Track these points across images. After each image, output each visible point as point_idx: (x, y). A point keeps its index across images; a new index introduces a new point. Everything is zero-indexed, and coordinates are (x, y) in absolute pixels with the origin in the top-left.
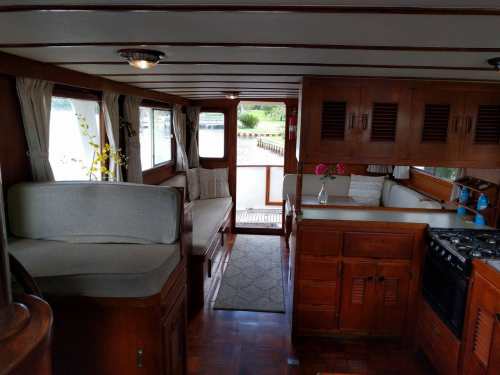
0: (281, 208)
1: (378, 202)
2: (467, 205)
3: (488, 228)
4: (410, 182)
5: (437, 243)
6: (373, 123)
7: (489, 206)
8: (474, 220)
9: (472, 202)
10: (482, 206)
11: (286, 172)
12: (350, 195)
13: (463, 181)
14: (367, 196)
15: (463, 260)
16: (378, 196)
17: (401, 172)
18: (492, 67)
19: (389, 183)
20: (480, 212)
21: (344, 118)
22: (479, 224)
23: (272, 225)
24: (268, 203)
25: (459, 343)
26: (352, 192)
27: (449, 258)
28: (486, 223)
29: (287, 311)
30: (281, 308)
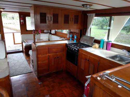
0: (21, 44)
1: (48, 40)
2: (72, 38)
3: (77, 42)
4: (56, 34)
5: (70, 47)
6: (53, 19)
7: (77, 37)
8: (74, 41)
9: (73, 37)
10: (75, 38)
11: (21, 34)
12: (41, 39)
13: (70, 33)
14: (46, 38)
15: (77, 49)
16: (48, 38)
17: (53, 32)
18: (83, 6)
19: (50, 35)
20: (75, 39)
21: (46, 17)
22: (75, 42)
23: (19, 50)
24: (15, 44)
25: (77, 67)
26: (41, 38)
27: (74, 49)
28: (76, 41)
29: (33, 71)
30: (31, 71)
